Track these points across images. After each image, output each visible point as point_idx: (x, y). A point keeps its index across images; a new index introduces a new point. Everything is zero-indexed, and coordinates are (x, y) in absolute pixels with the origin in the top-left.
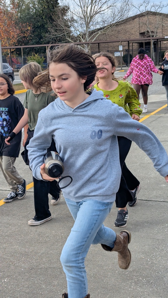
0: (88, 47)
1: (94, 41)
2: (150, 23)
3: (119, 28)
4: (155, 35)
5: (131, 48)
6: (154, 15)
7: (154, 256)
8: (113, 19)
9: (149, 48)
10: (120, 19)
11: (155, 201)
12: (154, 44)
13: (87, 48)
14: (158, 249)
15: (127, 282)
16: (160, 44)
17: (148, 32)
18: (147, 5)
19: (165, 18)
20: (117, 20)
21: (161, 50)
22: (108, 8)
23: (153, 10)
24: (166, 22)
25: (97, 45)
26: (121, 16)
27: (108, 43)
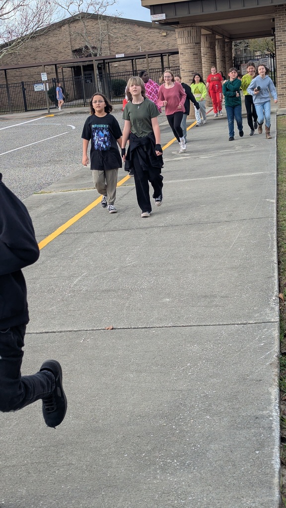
2: (89, 33)
3: (37, 43)
4: (98, 52)
6: (93, 20)
7: (180, 418)
8: (25, 27)
9: (91, 74)
10: (38, 27)
12: (99, 69)
14: (185, 405)
15: (148, 470)
16: (107, 68)
17: (86, 47)
18: (81, 2)
19: (112, 24)
20: (33, 28)
21: (110, 77)
22: (15, 9)
23: (91, 11)
24: (114, 30)
26: (39, 22)
27: (21, 70)
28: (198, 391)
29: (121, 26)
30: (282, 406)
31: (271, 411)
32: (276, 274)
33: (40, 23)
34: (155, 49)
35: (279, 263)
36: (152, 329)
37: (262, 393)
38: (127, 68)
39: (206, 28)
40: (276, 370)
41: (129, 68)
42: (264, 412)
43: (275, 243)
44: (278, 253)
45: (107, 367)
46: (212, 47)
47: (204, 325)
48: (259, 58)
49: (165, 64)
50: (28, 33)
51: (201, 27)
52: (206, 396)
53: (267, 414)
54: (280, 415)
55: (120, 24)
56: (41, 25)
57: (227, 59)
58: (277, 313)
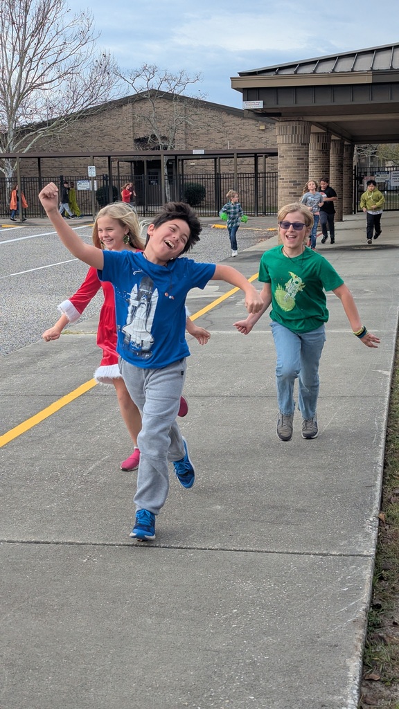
0: (13, 166)
1: (28, 152)
2: (159, 118)
3: (87, 125)
4: (170, 145)
5: (115, 173)
6: (167, 101)
7: (211, 696)
8: (72, 102)
9: (157, 174)
10: (90, 104)
11: (202, 549)
12: (169, 167)
13: (11, 167)
14: (220, 676)
16: (181, 166)
17: (154, 137)
18: (152, 76)
19: (191, 109)
20: (82, 105)
21: (183, 179)
22: (60, 77)
23: (165, 88)
24: (194, 117)
25: (34, 163)
26: (92, 97)
27: (61, 159)
28: (243, 655)
29: (203, 112)
30: (364, 690)
31: (346, 697)
32: (379, 483)
33: (93, 99)
34: (248, 146)
35: (385, 465)
36: (189, 550)
37: (336, 667)
38: (207, 169)
39: (319, 124)
40: (361, 632)
41: (211, 169)
42: (335, 697)
43: (383, 436)
44: (386, 450)
45: (116, 604)
46: (325, 151)
47: (266, 552)
48: (389, 169)
49: (260, 168)
50: (74, 111)
51: (312, 123)
52: (253, 664)
53: (340, 700)
54: (358, 703)
55: (202, 109)
56: (94, 102)
57: (345, 168)
58: (373, 542)
